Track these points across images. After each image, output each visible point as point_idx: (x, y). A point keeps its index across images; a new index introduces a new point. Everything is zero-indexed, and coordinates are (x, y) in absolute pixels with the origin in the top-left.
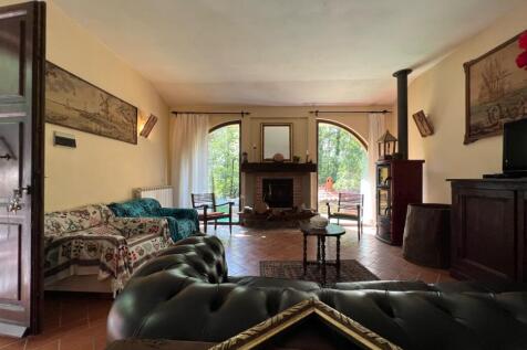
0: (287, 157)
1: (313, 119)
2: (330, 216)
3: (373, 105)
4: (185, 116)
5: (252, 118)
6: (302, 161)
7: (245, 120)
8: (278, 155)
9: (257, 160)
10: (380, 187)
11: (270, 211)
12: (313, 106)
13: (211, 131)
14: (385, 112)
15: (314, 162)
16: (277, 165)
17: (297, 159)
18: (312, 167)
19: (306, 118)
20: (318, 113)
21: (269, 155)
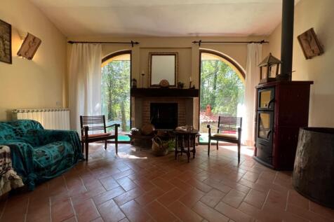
0: (172, 83)
1: (196, 49)
2: (211, 138)
3: (252, 36)
4: (81, 44)
5: (141, 48)
6: (186, 87)
7: (135, 49)
8: (164, 82)
9: (145, 86)
10: (259, 110)
11: (156, 132)
12: (197, 37)
13: (104, 60)
14: (262, 42)
15: (197, 88)
16: (163, 89)
17: (181, 85)
18: (195, 92)
19: (191, 48)
20: (201, 43)
21: (156, 81)
